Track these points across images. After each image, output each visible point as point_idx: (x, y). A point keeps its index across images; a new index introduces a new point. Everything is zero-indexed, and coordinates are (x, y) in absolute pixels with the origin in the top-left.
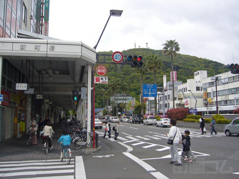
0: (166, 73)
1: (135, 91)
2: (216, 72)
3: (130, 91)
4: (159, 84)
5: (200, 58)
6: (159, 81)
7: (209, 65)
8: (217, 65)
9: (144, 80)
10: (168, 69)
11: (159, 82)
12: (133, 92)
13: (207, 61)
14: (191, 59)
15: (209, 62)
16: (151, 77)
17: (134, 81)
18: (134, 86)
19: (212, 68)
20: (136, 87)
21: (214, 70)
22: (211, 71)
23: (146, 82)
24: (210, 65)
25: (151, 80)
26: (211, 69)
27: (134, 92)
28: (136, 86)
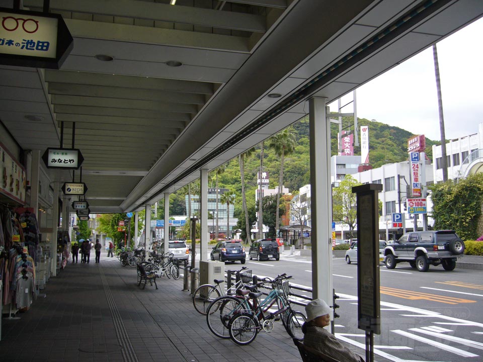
0: (301, 146)
1: (234, 184)
2: (400, 147)
3: (223, 184)
4: (287, 169)
5: (364, 119)
6: (287, 162)
7: (383, 134)
8: (400, 134)
9: (254, 160)
10: (304, 137)
11: (287, 164)
12: (230, 185)
13: (378, 126)
14: (345, 120)
15: (381, 127)
16: (269, 153)
17: (232, 163)
18: (231, 173)
19: (390, 139)
20: (235, 175)
21: (395, 143)
22: (389, 145)
23: (258, 165)
24: (386, 133)
25: (269, 161)
26: (390, 142)
27: (233, 186)
28: (236, 172)
